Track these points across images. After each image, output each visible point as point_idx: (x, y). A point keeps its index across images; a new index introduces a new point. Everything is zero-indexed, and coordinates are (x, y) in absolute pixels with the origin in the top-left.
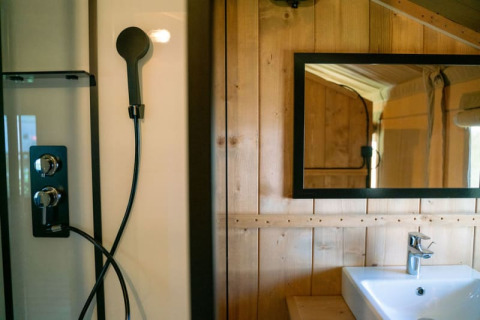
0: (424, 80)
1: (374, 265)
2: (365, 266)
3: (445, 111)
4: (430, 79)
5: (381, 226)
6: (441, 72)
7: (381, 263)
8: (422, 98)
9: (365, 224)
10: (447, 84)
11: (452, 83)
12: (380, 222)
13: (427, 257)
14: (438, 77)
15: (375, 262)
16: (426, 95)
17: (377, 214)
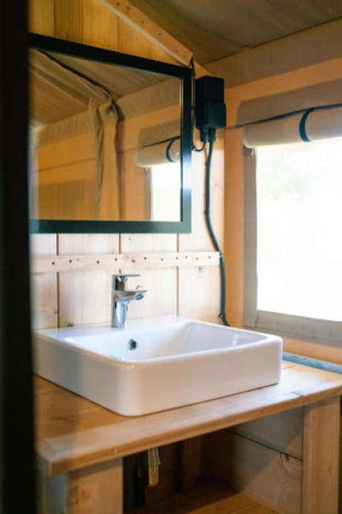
0: (90, 114)
1: (70, 325)
2: (59, 326)
3: (120, 152)
4: (98, 112)
5: (77, 270)
6: (113, 102)
7: (77, 321)
8: (88, 139)
9: (57, 268)
10: (121, 118)
11: (127, 116)
12: (76, 264)
13: (140, 297)
14: (110, 108)
15: (71, 322)
16: (94, 133)
17: (70, 254)
